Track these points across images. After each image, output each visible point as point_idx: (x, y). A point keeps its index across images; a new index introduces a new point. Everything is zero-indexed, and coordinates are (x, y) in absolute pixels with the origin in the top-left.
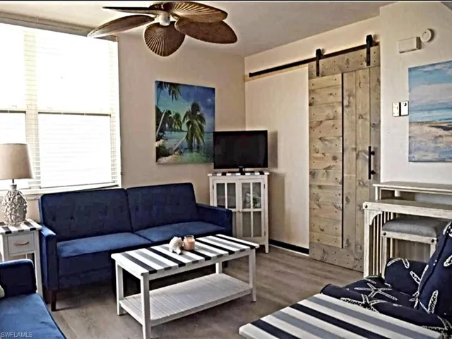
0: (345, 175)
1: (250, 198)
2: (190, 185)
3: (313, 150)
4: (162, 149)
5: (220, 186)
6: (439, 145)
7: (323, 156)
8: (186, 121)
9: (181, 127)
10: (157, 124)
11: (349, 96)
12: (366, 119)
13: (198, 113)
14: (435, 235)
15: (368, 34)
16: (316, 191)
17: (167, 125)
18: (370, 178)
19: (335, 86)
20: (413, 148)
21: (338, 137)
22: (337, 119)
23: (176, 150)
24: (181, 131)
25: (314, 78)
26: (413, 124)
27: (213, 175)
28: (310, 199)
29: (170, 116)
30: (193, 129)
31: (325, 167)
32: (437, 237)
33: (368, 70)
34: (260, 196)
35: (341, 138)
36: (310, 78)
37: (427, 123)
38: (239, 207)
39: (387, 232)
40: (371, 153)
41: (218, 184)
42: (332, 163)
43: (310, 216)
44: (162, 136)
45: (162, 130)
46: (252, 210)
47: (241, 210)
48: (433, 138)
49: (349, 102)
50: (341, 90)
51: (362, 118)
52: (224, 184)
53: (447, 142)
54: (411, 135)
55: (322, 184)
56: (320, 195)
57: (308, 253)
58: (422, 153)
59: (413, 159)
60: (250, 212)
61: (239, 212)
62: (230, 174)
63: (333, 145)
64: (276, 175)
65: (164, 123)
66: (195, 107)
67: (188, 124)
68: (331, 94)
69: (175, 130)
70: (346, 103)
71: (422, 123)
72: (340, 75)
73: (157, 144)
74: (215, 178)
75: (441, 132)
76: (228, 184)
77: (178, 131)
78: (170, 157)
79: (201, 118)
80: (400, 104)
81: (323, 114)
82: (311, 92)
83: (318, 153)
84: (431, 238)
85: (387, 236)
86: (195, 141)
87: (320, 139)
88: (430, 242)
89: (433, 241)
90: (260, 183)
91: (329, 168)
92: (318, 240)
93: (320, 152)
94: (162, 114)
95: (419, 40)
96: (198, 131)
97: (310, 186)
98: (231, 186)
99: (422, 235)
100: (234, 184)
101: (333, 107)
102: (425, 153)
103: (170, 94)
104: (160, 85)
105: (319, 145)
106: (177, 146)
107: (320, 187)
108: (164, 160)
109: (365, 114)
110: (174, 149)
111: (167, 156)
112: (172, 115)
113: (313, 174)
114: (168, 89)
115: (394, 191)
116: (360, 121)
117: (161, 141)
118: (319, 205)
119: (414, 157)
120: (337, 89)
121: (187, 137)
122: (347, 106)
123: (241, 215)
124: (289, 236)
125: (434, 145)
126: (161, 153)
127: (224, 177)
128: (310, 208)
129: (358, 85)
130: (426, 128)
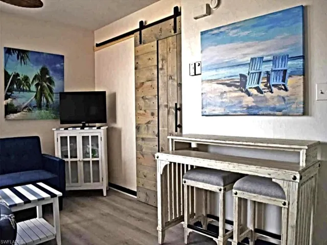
0: (160, 129)
1: (89, 149)
2: (37, 138)
3: (138, 108)
4: (9, 106)
5: (64, 139)
6: (224, 100)
7: (144, 112)
8: (35, 83)
9: (29, 88)
10: (6, 85)
11: (162, 60)
12: (174, 79)
13: (47, 76)
14: (222, 184)
15: (175, 6)
16: (140, 142)
17: (15, 86)
18: (176, 131)
19: (152, 52)
20: (204, 103)
21: (155, 96)
22: (154, 80)
23: (25, 108)
24: (30, 91)
25: (138, 46)
26: (204, 82)
27: (57, 130)
28: (137, 150)
29: (19, 78)
30: (42, 90)
31: (146, 122)
32: (224, 186)
33: (175, 36)
34: (98, 147)
35: (157, 97)
36: (135, 46)
37: (215, 80)
38: (80, 157)
39: (186, 180)
40: (177, 109)
41: (61, 137)
42: (151, 118)
43: (137, 164)
44: (11, 95)
45: (10, 90)
46: (91, 159)
47: (81, 159)
48: (219, 94)
49: (162, 66)
50: (156, 55)
51: (172, 79)
52: (67, 137)
53: (230, 98)
54: (203, 92)
55: (144, 136)
56: (143, 146)
57: (136, 195)
58: (212, 108)
59: (205, 114)
60: (89, 161)
61: (79, 161)
62: (71, 129)
63: (152, 103)
64: (115, 129)
65: (12, 83)
66: (44, 71)
67: (37, 85)
68: (150, 59)
69: (23, 91)
70: (160, 66)
71: (211, 81)
72: (156, 42)
73: (5, 103)
74: (58, 132)
75: (226, 88)
76: (70, 137)
77: (26, 91)
78: (19, 114)
79: (50, 81)
80: (195, 64)
81: (144, 77)
82: (136, 57)
83: (141, 110)
84: (219, 187)
85: (187, 184)
86: (44, 100)
87: (142, 98)
88: (218, 191)
89: (220, 190)
90: (97, 136)
91: (148, 123)
92: (143, 185)
93: (143, 109)
94: (9, 76)
95: (208, 6)
96: (47, 92)
97: (137, 138)
98: (73, 139)
99: (212, 183)
100: (75, 137)
101: (151, 70)
102: (214, 108)
103: (18, 59)
104: (8, 51)
105: (142, 103)
106: (25, 104)
107: (143, 139)
108: (12, 116)
109: (174, 75)
110: (23, 106)
111: (16, 113)
112: (21, 77)
113: (138, 128)
114: (16, 55)
115: (190, 144)
116: (170, 81)
117: (9, 99)
118: (142, 155)
119: (205, 112)
120: (154, 54)
121: (36, 96)
122: (162, 69)
123: (82, 164)
124: (125, 181)
125: (221, 100)
126: (9, 110)
127: (66, 131)
128: (137, 158)
129: (168, 50)
130: (215, 85)
